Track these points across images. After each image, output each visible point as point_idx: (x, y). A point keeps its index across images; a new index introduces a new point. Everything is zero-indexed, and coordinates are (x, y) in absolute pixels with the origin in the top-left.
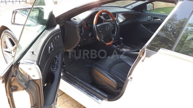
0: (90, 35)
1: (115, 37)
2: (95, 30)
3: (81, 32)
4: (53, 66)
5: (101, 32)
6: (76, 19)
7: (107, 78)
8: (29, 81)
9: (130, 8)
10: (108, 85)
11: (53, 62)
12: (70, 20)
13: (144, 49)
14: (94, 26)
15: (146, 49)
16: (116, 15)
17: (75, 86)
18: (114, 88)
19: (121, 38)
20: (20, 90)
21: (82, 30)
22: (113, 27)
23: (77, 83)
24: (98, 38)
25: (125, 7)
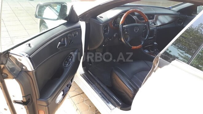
0: (115, 36)
1: (145, 41)
2: (120, 30)
3: (105, 31)
4: (66, 62)
5: (127, 34)
6: (102, 18)
7: (124, 85)
8: (21, 71)
9: (175, 10)
10: (125, 93)
11: (67, 58)
12: (95, 17)
13: (158, 58)
14: (120, 26)
15: (160, 58)
16: (154, 16)
17: (92, 87)
18: (130, 97)
19: (155, 43)
20: (11, 78)
21: (107, 29)
22: (144, 29)
23: (95, 84)
24: (123, 40)
25: (169, 9)
